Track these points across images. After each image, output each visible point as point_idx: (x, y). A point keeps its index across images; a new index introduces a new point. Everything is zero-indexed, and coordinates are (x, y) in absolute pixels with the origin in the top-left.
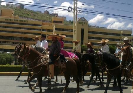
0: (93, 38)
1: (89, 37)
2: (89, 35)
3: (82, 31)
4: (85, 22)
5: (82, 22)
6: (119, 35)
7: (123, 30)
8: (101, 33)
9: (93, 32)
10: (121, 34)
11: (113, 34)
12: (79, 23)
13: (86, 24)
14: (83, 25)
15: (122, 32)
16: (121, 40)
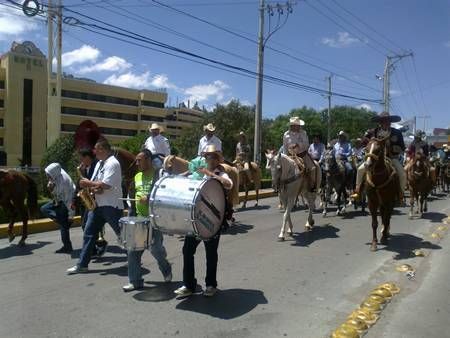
4: (37, 58)
5: (26, 56)
6: (134, 103)
7: (145, 91)
8: (84, 96)
9: (73, 95)
10: (140, 103)
11: (120, 101)
12: (16, 59)
14: (29, 68)
15: (142, 95)
16: (139, 118)
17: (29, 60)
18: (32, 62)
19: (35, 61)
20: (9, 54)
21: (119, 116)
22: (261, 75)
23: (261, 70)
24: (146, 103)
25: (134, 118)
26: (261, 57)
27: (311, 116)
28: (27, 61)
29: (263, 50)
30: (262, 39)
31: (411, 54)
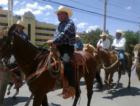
0: (40, 34)
1: (36, 33)
2: (36, 31)
4: (32, 17)
5: (28, 16)
9: (40, 28)
12: (25, 18)
13: (33, 19)
17: (29, 17)
18: (30, 18)
19: (31, 18)
20: (23, 16)
22: (105, 16)
23: (105, 14)
26: (105, 8)
27: (132, 33)
28: (29, 18)
29: (106, 4)
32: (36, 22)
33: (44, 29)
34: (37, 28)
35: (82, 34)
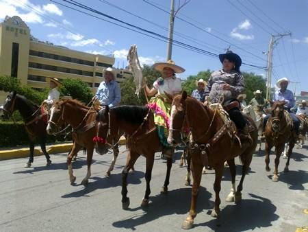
1: (29, 63)
2: (30, 58)
3: (16, 48)
4: (23, 28)
5: (14, 27)
6: (91, 64)
7: (99, 56)
9: (40, 54)
10: (95, 64)
12: (7, 28)
13: (25, 34)
14: (16, 34)
15: (97, 59)
16: (94, 74)
17: (17, 29)
18: (19, 31)
19: (21, 30)
20: (2, 24)
21: (80, 72)
24: (99, 64)
25: (91, 74)
28: (15, 30)
29: (173, 19)
30: (173, 11)
31: (290, 34)
32: (31, 40)
33: (48, 56)
34: (32, 53)
35: (125, 72)
